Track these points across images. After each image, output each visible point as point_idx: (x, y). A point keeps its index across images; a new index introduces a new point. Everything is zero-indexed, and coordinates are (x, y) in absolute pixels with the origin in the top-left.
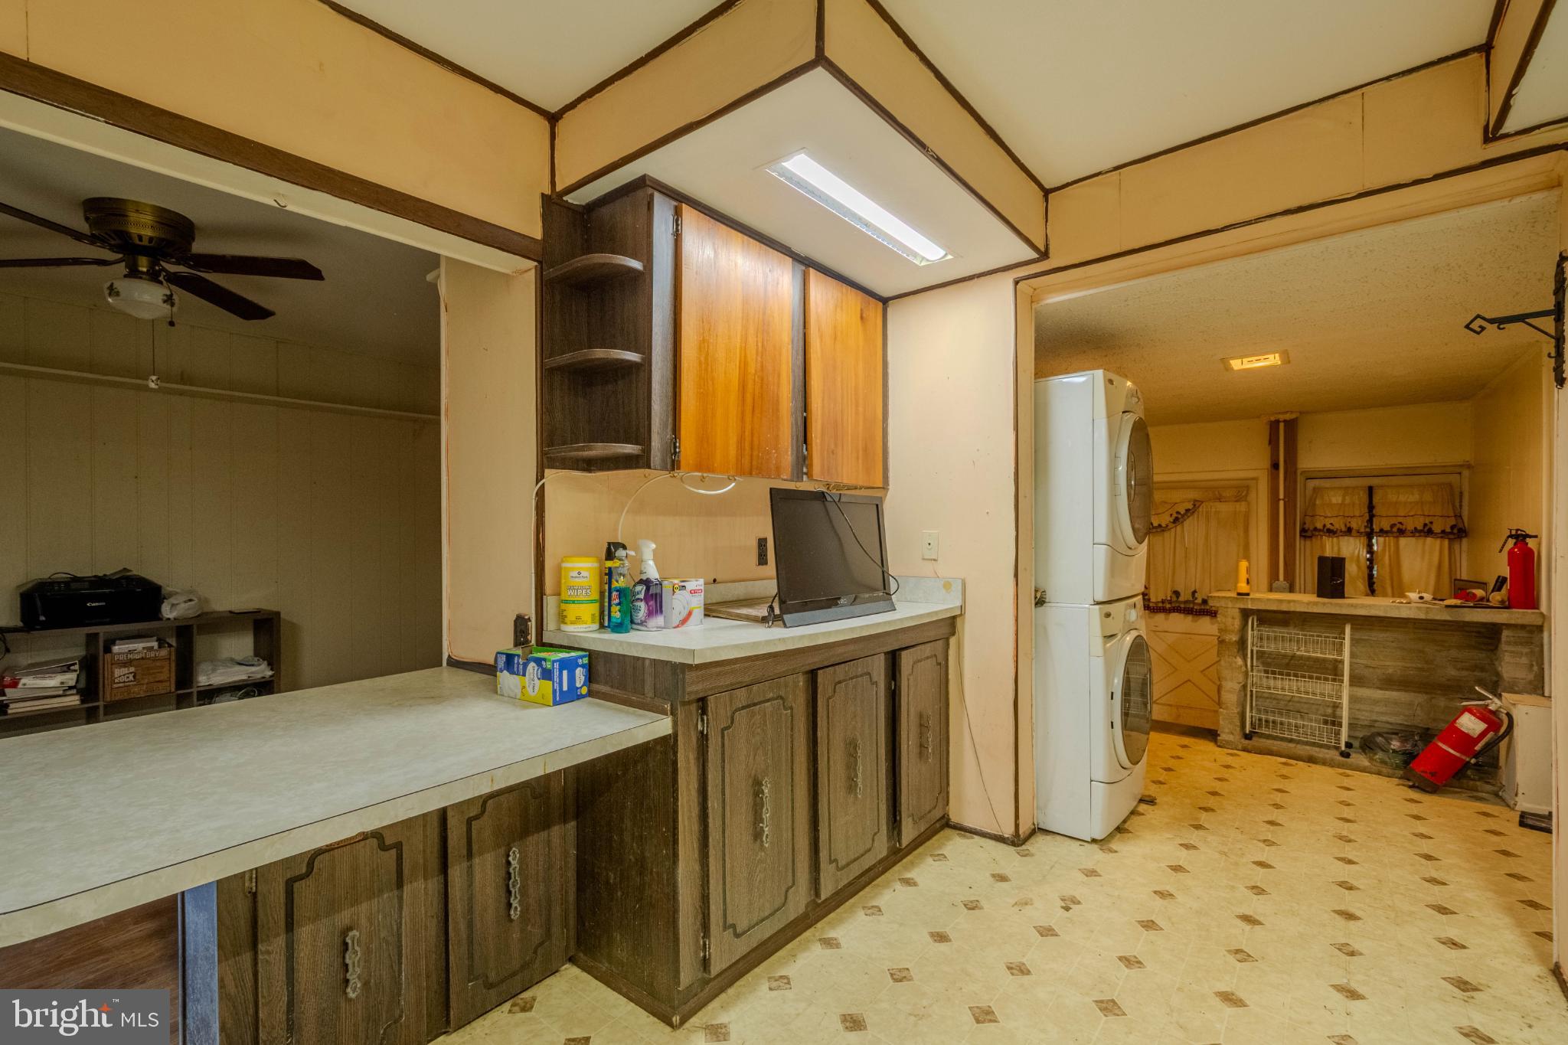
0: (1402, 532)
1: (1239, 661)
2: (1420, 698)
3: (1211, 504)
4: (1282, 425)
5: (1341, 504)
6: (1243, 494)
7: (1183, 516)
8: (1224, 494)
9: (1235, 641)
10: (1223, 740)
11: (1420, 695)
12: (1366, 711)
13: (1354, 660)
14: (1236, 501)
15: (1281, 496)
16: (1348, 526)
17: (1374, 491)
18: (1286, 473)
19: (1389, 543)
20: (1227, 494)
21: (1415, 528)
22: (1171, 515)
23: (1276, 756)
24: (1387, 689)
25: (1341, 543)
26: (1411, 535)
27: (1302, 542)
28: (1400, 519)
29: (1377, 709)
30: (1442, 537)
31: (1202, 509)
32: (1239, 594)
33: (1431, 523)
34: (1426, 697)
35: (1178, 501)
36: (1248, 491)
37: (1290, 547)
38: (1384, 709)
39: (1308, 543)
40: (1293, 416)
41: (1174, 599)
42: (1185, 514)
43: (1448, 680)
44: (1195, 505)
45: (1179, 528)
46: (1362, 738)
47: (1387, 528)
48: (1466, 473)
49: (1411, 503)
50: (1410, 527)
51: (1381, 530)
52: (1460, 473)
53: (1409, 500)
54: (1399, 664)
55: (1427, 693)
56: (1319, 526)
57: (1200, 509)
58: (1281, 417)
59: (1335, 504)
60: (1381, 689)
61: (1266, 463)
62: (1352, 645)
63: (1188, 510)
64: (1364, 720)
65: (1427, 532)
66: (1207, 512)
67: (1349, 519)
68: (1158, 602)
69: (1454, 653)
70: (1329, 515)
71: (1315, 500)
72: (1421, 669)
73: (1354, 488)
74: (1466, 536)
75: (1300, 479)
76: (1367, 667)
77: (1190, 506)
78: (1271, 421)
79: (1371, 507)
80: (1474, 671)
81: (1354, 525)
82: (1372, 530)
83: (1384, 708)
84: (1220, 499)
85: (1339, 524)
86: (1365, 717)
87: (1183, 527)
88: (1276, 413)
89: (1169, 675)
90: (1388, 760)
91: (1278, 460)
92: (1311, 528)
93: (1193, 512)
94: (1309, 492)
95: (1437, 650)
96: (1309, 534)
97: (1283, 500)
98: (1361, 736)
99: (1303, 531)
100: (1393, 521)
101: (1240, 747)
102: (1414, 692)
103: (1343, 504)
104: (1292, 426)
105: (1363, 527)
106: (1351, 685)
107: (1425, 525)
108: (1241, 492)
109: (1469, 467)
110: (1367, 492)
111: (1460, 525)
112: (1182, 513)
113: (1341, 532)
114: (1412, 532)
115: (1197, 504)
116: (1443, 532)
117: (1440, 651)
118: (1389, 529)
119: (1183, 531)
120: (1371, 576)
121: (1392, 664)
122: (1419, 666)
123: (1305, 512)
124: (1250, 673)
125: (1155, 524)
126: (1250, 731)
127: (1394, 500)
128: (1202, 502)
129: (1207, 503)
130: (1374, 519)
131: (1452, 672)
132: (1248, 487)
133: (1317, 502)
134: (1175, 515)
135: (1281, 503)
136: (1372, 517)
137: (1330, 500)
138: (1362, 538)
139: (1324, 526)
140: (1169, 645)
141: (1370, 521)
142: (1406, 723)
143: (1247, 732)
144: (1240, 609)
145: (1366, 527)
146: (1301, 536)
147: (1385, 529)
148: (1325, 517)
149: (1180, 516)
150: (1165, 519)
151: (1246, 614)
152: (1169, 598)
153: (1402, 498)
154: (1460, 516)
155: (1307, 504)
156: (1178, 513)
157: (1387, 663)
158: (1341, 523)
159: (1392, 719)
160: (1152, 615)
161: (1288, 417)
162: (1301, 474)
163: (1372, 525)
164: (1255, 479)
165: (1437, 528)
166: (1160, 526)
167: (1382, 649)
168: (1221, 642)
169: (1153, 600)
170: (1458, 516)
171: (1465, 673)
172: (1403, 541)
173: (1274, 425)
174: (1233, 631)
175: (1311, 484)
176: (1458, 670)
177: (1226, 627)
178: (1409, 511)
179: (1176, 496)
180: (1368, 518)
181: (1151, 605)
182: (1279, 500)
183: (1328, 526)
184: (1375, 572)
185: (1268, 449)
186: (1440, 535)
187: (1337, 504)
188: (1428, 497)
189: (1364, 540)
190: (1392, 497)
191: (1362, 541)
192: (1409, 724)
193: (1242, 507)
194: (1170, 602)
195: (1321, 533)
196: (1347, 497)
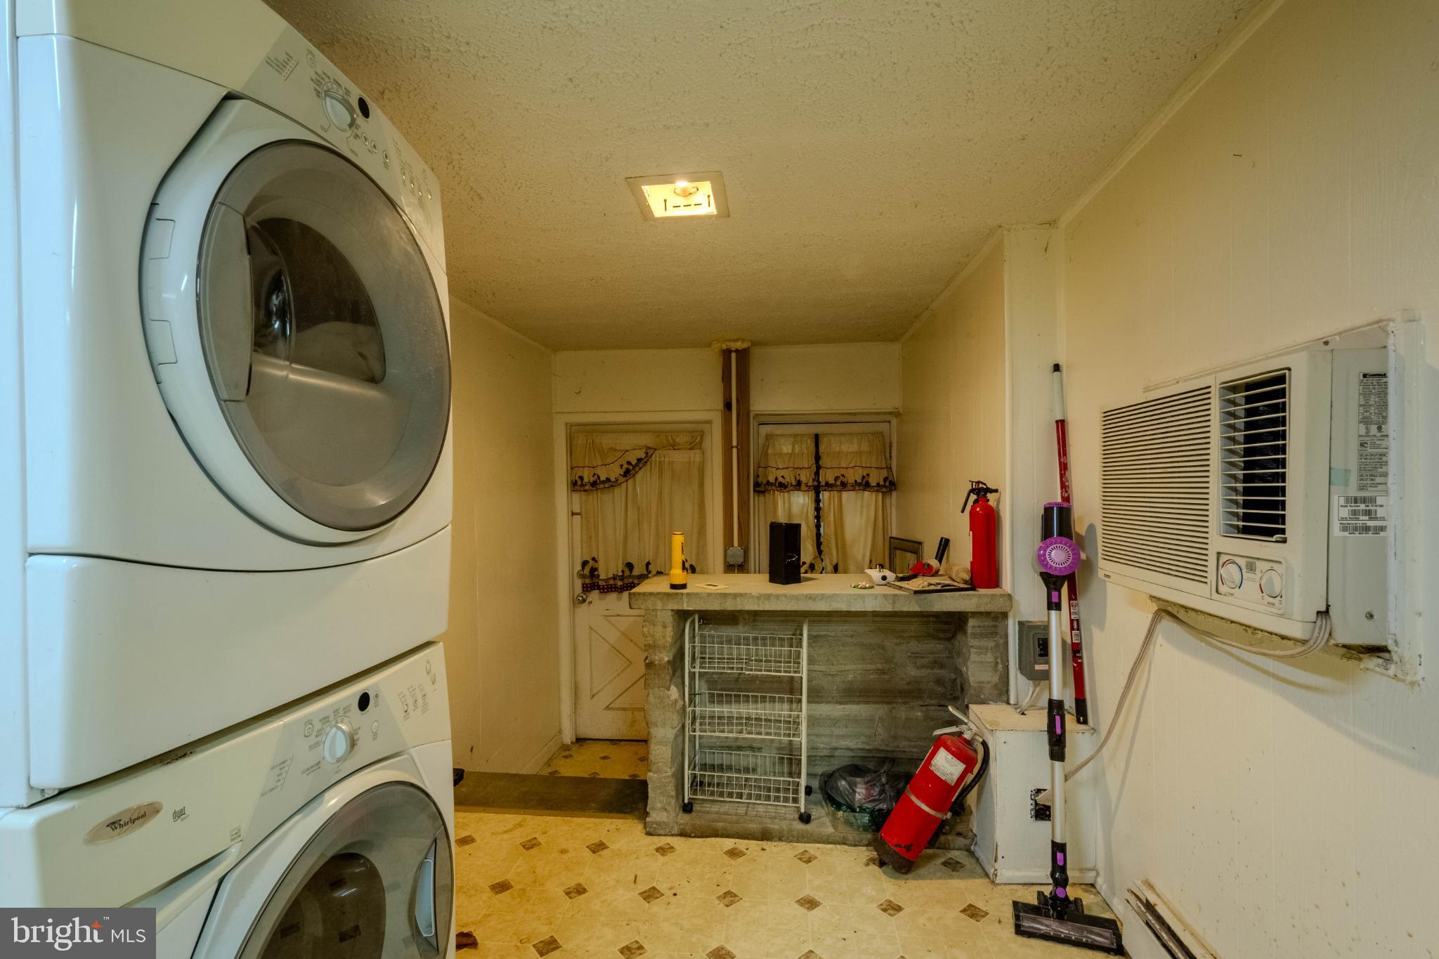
0: (844, 485)
1: (674, 692)
2: (879, 710)
3: (665, 452)
4: (733, 355)
5: (791, 454)
6: (697, 441)
7: (634, 467)
8: (677, 440)
9: (668, 662)
10: (653, 823)
11: (881, 706)
12: (826, 736)
13: (812, 667)
14: (690, 449)
15: (735, 443)
16: (798, 479)
17: (820, 439)
18: (738, 415)
19: (834, 497)
20: (681, 439)
21: (856, 481)
22: (622, 466)
23: (722, 836)
24: (847, 703)
25: (792, 498)
26: (852, 488)
27: (756, 498)
28: (843, 471)
29: (837, 731)
30: (877, 491)
31: (655, 458)
32: (673, 587)
33: (868, 475)
34: (886, 707)
35: (628, 448)
36: (702, 436)
37: (744, 505)
38: (843, 731)
39: (762, 498)
40: (745, 345)
41: (627, 573)
42: (637, 465)
43: (909, 683)
44: (647, 453)
45: (630, 482)
46: (821, 775)
47: (831, 481)
48: (894, 421)
49: (851, 452)
50: (851, 481)
51: (827, 484)
52: (890, 422)
53: (849, 451)
54: (860, 666)
55: (887, 703)
56: (772, 480)
57: (653, 458)
58: (734, 346)
59: (785, 454)
60: (841, 703)
61: (720, 405)
62: (810, 645)
63: (639, 460)
64: (823, 748)
65: (864, 485)
66: (660, 462)
67: (798, 472)
68: (609, 579)
69: (914, 646)
70: (781, 467)
71: (767, 449)
72: (882, 672)
73: (803, 435)
74: (895, 489)
75: (753, 424)
76: (826, 674)
77: (641, 454)
78: (724, 350)
79: (818, 458)
80: (933, 668)
81: (803, 479)
82: (819, 482)
83: (845, 730)
84: (674, 446)
85: (789, 478)
86: (823, 744)
87: (635, 480)
88: (728, 341)
89: (622, 671)
90: (854, 820)
91: (731, 399)
92: (764, 481)
93: (646, 462)
94: (762, 440)
95: (897, 644)
96: (762, 489)
97: (736, 447)
98: (820, 773)
99: (757, 485)
100: (837, 473)
101: (676, 830)
102: (875, 703)
103: (792, 455)
104: (743, 355)
105: (811, 481)
106: (809, 702)
107: (863, 477)
108: (696, 439)
109: (897, 414)
110: (814, 440)
111: (891, 478)
112: (633, 463)
113: (792, 486)
114: (852, 486)
115: (650, 452)
116: (878, 484)
117: (899, 644)
118: (833, 482)
119: (635, 483)
120: (818, 535)
121: (852, 668)
122: (880, 666)
123: (759, 464)
124: (689, 710)
125: (603, 478)
126: (690, 799)
127: (837, 449)
128: (656, 450)
129: (660, 452)
130: (821, 471)
131: (912, 672)
132: (702, 434)
133: (770, 451)
134: (625, 466)
135: (735, 451)
136: (818, 467)
137: (781, 449)
138: (810, 492)
139: (776, 479)
140: (622, 633)
141: (817, 473)
142: (867, 747)
143: (686, 801)
144: (672, 610)
145: (814, 480)
146: (754, 491)
147: (830, 483)
148: (778, 469)
149: (631, 468)
150: (615, 472)
151: (682, 616)
152: (620, 574)
153: (845, 448)
154: (890, 468)
155: (760, 452)
156: (629, 463)
157: (848, 667)
158: (792, 475)
159: (851, 743)
160: (604, 595)
161: (739, 345)
162: (754, 418)
163: (818, 478)
164: (709, 422)
165: (873, 482)
166: (608, 480)
167: (841, 648)
168: (649, 665)
169: (603, 576)
170: (889, 468)
171: (924, 672)
172: (845, 495)
173: (726, 353)
174: (664, 647)
175: (764, 430)
176: (918, 668)
177: (654, 641)
178: (850, 463)
179: (627, 441)
180: (815, 470)
181: (600, 583)
182: (733, 447)
183: (780, 479)
184: (822, 531)
185: (721, 385)
186: (876, 489)
187: (788, 453)
188: (865, 447)
189: (812, 494)
190: (835, 447)
191: (810, 495)
192: (871, 747)
193: (696, 456)
194: (622, 578)
195: (774, 488)
196: (796, 446)
